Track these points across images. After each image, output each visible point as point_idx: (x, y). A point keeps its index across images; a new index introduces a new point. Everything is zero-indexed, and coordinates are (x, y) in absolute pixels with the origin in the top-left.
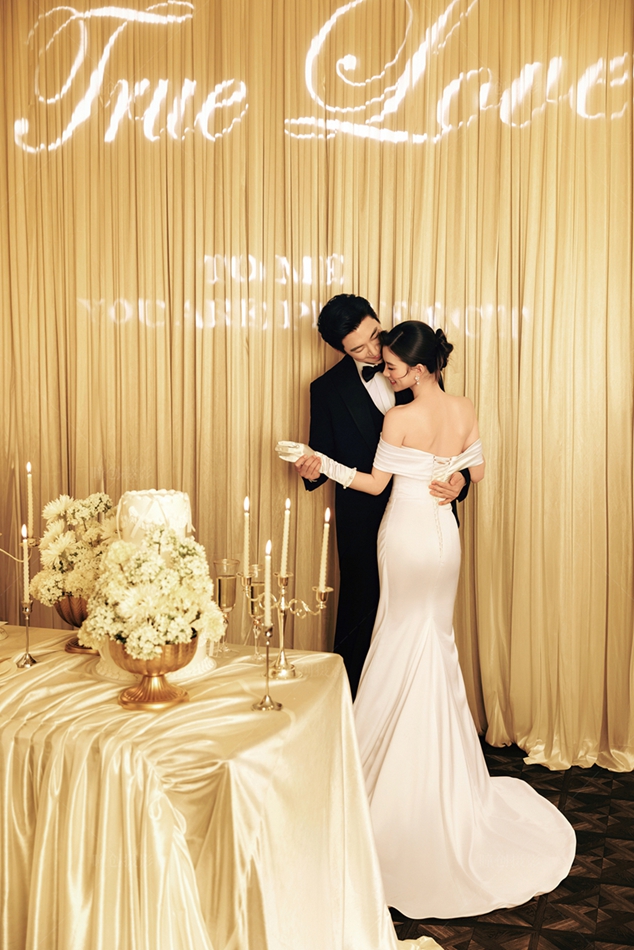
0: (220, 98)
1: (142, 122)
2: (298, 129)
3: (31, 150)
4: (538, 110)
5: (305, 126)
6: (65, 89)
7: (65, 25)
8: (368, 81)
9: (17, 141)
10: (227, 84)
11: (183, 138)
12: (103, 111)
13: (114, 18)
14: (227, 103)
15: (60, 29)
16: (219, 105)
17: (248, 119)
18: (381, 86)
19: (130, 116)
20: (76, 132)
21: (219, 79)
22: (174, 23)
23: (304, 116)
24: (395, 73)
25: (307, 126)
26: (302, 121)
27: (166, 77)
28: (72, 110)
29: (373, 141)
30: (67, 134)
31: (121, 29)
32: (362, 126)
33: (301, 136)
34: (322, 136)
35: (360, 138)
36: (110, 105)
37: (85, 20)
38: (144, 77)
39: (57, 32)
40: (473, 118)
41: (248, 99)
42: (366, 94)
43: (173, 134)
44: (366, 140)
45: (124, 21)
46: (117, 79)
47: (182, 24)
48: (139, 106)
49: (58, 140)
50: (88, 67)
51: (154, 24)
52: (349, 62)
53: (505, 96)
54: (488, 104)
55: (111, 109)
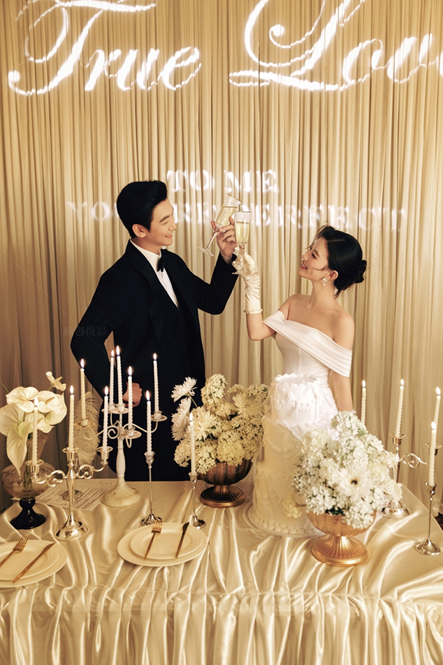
0: (179, 61)
1: (115, 79)
2: (239, 80)
3: (22, 92)
4: (414, 71)
5: (244, 77)
6: (51, 54)
7: (50, 10)
8: (292, 44)
9: (11, 86)
10: (184, 50)
11: (149, 88)
12: (83, 71)
13: (91, 8)
14: (185, 63)
15: (46, 12)
16: (179, 65)
17: (200, 74)
18: (302, 49)
19: (106, 74)
20: (62, 83)
21: (177, 47)
22: (142, 11)
23: (244, 70)
24: (312, 41)
25: (246, 77)
26: (242, 73)
27: (135, 48)
28: (57, 69)
29: (295, 88)
30: (54, 83)
31: (97, 15)
32: (287, 77)
33: (241, 85)
34: (257, 84)
35: (285, 86)
36: (89, 67)
37: (66, 8)
38: (117, 48)
39: (43, 15)
40: (367, 76)
41: (201, 60)
42: (290, 54)
43: (141, 85)
44: (290, 88)
45: (99, 10)
46: (94, 50)
47: (146, 12)
48: (113, 68)
49: (46, 88)
50: (70, 40)
51: (124, 13)
52: (278, 30)
53: (391, 61)
54: (378, 65)
55: (90, 70)
